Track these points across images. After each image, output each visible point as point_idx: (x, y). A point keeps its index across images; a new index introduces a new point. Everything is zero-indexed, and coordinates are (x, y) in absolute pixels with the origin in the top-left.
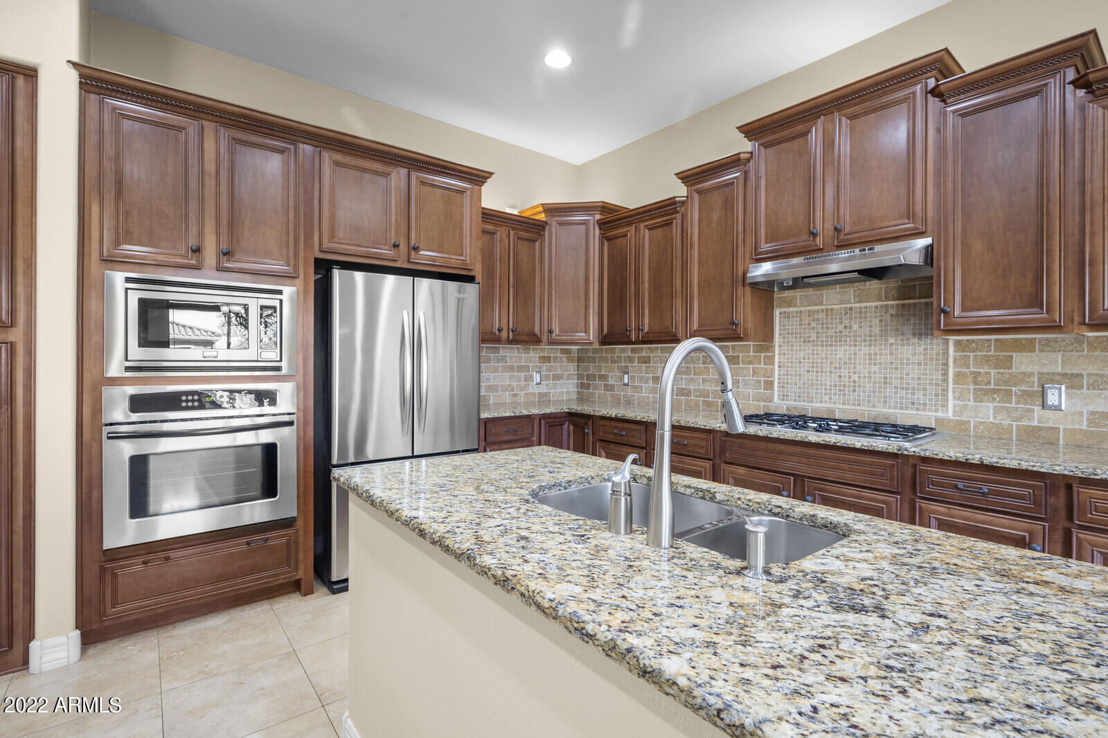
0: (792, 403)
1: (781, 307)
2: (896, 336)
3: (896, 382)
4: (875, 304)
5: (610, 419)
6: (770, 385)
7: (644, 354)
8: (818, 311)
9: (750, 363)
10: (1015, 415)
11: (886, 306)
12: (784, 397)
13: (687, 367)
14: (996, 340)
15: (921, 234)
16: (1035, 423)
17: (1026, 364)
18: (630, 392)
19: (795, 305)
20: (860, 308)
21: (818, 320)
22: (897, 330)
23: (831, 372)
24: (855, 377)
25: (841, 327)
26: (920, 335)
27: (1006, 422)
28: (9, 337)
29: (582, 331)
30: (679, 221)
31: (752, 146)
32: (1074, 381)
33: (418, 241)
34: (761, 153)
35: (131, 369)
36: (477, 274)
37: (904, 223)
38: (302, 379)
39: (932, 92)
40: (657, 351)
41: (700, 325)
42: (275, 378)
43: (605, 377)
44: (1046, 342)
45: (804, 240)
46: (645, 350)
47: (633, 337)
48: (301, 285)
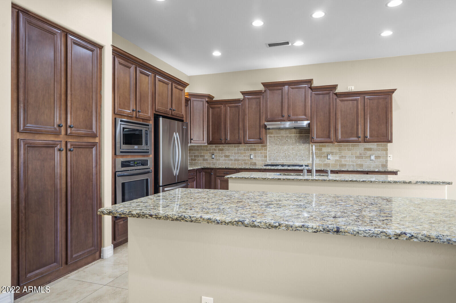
0: (272, 161)
1: (269, 134)
2: (299, 143)
3: (299, 155)
4: (294, 135)
5: (223, 169)
6: (266, 157)
7: (221, 148)
8: (279, 136)
9: (260, 150)
10: (322, 161)
11: (296, 135)
12: (270, 160)
13: (238, 152)
14: (319, 145)
15: (307, 120)
16: (326, 163)
18: (214, 161)
19: (273, 134)
20: (290, 136)
21: (279, 138)
22: (299, 142)
23: (283, 153)
24: (289, 154)
25: (285, 141)
26: (304, 143)
27: (321, 163)
28: (97, 140)
29: (202, 140)
30: (241, 106)
31: (265, 89)
32: (332, 153)
33: (174, 108)
34: (268, 92)
35: (121, 152)
36: (184, 119)
37: (304, 117)
38: (152, 156)
39: (310, 88)
40: (226, 147)
41: (248, 139)
42: (147, 156)
43: (203, 156)
44: (328, 145)
45: (281, 118)
46: (221, 146)
47: (223, 142)
48: (151, 123)
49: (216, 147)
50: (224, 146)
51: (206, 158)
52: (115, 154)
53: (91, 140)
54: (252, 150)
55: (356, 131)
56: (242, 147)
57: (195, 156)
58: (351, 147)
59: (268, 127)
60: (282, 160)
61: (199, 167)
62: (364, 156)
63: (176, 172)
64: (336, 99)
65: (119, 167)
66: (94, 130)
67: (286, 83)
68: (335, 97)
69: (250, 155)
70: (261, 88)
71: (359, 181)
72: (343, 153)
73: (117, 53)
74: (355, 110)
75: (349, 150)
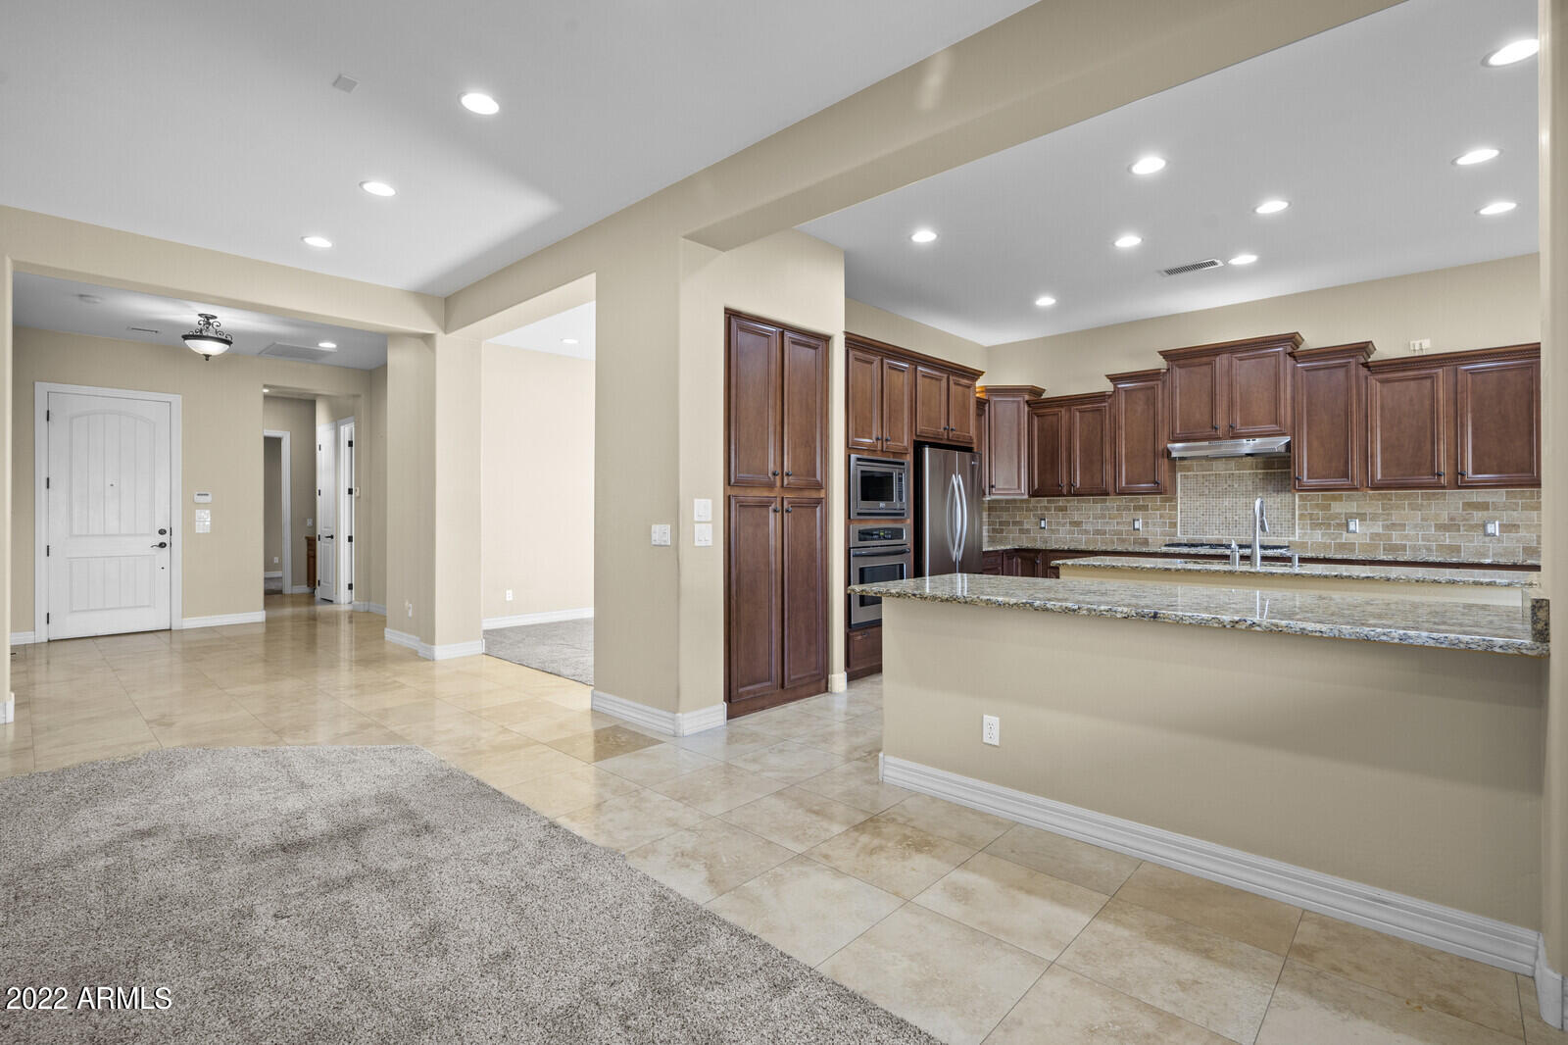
0: (1191, 536)
1: (1181, 471)
2: (1263, 491)
4: (1249, 472)
5: (1062, 551)
6: (1174, 525)
7: (1061, 504)
8: (1209, 475)
9: (1157, 510)
10: (1333, 537)
11: (1256, 473)
12: (1185, 533)
13: (1102, 514)
14: (1322, 495)
15: (1284, 434)
16: (1344, 541)
17: (1340, 507)
18: (1046, 534)
19: (1193, 471)
20: (1239, 474)
21: (1210, 480)
22: (1264, 488)
23: (1219, 515)
24: (1237, 518)
25: (1226, 486)
26: (1278, 491)
27: (1329, 541)
28: (822, 495)
29: (1016, 487)
30: (1107, 408)
31: (1168, 364)
32: (1362, 517)
33: (952, 425)
34: (1177, 372)
35: (859, 514)
36: (975, 446)
37: (1274, 427)
38: (910, 521)
39: (1289, 354)
40: (1073, 502)
41: (1127, 483)
42: (902, 521)
43: (1020, 523)
44: (1349, 496)
45: (1208, 431)
46: (1061, 501)
47: (1065, 491)
48: (909, 459)
49: (1048, 502)
50: (1068, 501)
51: (1026, 526)
52: (849, 517)
53: (814, 495)
54: (1136, 508)
55: (1429, 458)
56: (1113, 502)
57: (1001, 523)
58: (1422, 500)
59: (1174, 454)
60: (1217, 532)
61: (1008, 547)
62: (1464, 525)
63: (957, 554)
64: (1366, 378)
65: (855, 541)
66: (819, 477)
67: (1223, 348)
68: (1364, 371)
69: (1134, 521)
70: (1160, 363)
71: (1358, 578)
72: (1396, 517)
73: (853, 342)
74: (1427, 403)
75: (1413, 507)
